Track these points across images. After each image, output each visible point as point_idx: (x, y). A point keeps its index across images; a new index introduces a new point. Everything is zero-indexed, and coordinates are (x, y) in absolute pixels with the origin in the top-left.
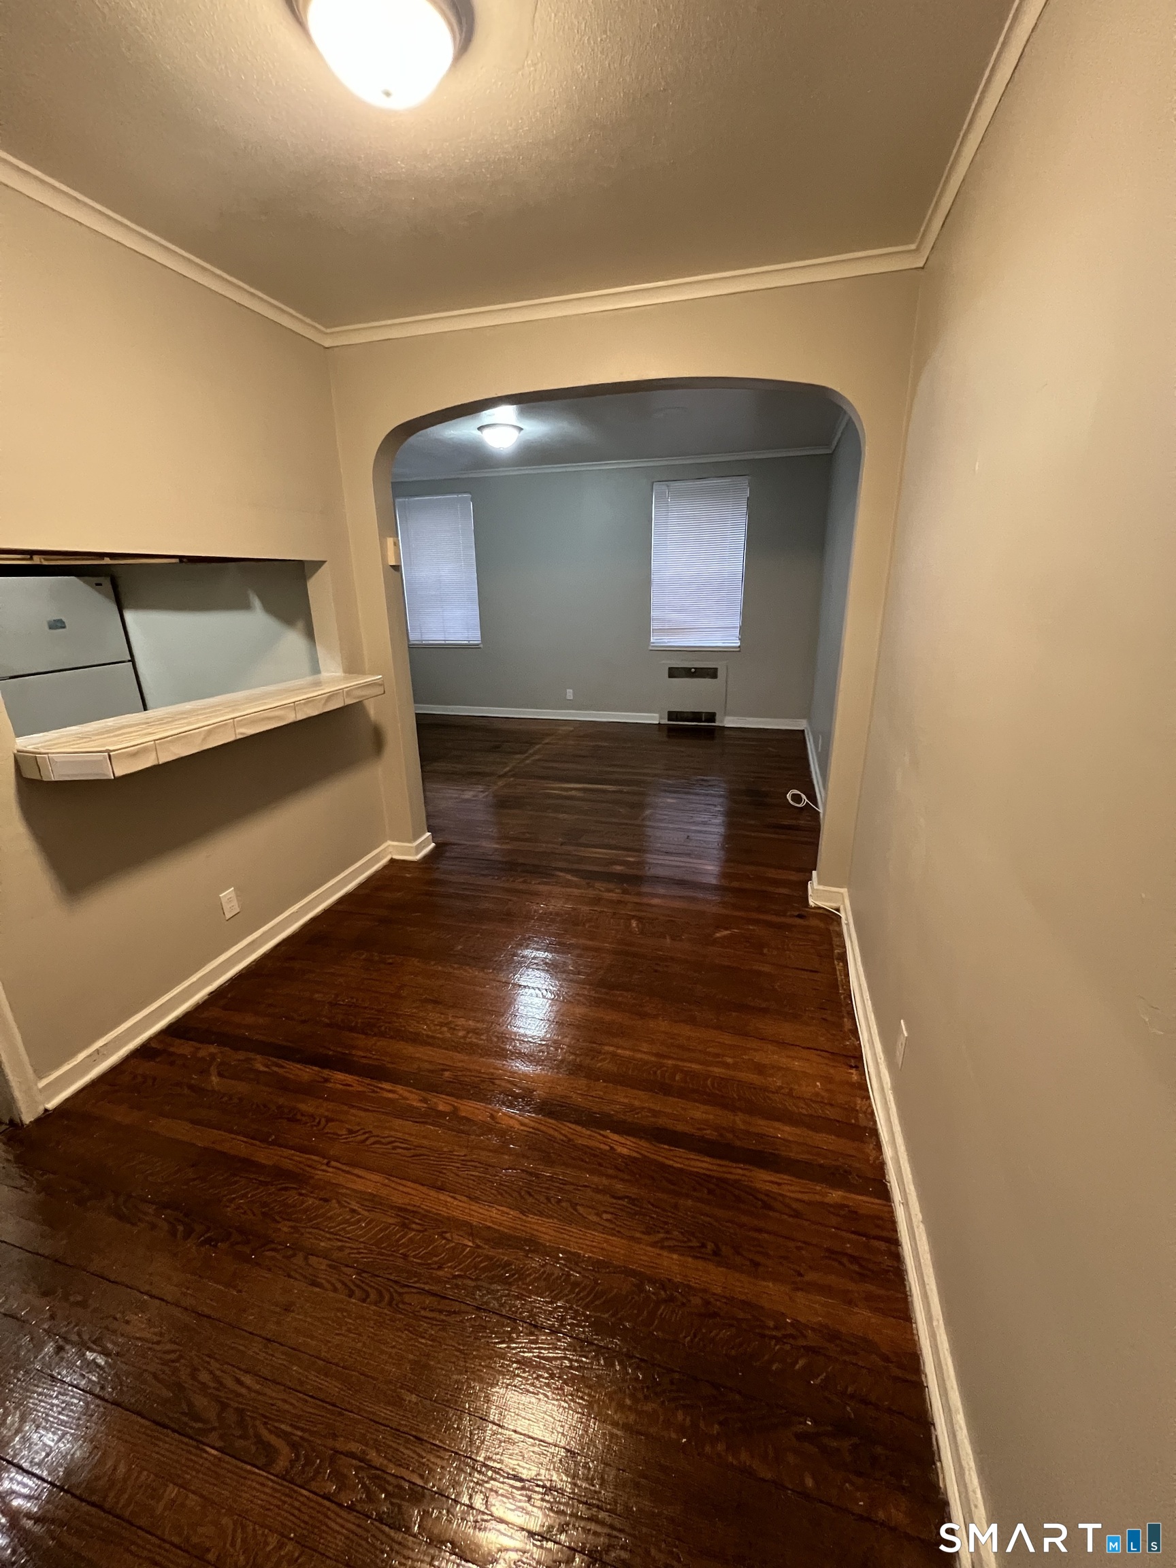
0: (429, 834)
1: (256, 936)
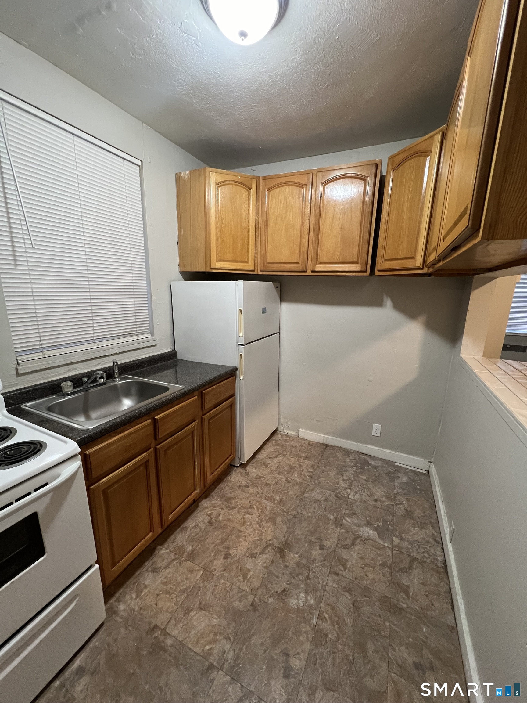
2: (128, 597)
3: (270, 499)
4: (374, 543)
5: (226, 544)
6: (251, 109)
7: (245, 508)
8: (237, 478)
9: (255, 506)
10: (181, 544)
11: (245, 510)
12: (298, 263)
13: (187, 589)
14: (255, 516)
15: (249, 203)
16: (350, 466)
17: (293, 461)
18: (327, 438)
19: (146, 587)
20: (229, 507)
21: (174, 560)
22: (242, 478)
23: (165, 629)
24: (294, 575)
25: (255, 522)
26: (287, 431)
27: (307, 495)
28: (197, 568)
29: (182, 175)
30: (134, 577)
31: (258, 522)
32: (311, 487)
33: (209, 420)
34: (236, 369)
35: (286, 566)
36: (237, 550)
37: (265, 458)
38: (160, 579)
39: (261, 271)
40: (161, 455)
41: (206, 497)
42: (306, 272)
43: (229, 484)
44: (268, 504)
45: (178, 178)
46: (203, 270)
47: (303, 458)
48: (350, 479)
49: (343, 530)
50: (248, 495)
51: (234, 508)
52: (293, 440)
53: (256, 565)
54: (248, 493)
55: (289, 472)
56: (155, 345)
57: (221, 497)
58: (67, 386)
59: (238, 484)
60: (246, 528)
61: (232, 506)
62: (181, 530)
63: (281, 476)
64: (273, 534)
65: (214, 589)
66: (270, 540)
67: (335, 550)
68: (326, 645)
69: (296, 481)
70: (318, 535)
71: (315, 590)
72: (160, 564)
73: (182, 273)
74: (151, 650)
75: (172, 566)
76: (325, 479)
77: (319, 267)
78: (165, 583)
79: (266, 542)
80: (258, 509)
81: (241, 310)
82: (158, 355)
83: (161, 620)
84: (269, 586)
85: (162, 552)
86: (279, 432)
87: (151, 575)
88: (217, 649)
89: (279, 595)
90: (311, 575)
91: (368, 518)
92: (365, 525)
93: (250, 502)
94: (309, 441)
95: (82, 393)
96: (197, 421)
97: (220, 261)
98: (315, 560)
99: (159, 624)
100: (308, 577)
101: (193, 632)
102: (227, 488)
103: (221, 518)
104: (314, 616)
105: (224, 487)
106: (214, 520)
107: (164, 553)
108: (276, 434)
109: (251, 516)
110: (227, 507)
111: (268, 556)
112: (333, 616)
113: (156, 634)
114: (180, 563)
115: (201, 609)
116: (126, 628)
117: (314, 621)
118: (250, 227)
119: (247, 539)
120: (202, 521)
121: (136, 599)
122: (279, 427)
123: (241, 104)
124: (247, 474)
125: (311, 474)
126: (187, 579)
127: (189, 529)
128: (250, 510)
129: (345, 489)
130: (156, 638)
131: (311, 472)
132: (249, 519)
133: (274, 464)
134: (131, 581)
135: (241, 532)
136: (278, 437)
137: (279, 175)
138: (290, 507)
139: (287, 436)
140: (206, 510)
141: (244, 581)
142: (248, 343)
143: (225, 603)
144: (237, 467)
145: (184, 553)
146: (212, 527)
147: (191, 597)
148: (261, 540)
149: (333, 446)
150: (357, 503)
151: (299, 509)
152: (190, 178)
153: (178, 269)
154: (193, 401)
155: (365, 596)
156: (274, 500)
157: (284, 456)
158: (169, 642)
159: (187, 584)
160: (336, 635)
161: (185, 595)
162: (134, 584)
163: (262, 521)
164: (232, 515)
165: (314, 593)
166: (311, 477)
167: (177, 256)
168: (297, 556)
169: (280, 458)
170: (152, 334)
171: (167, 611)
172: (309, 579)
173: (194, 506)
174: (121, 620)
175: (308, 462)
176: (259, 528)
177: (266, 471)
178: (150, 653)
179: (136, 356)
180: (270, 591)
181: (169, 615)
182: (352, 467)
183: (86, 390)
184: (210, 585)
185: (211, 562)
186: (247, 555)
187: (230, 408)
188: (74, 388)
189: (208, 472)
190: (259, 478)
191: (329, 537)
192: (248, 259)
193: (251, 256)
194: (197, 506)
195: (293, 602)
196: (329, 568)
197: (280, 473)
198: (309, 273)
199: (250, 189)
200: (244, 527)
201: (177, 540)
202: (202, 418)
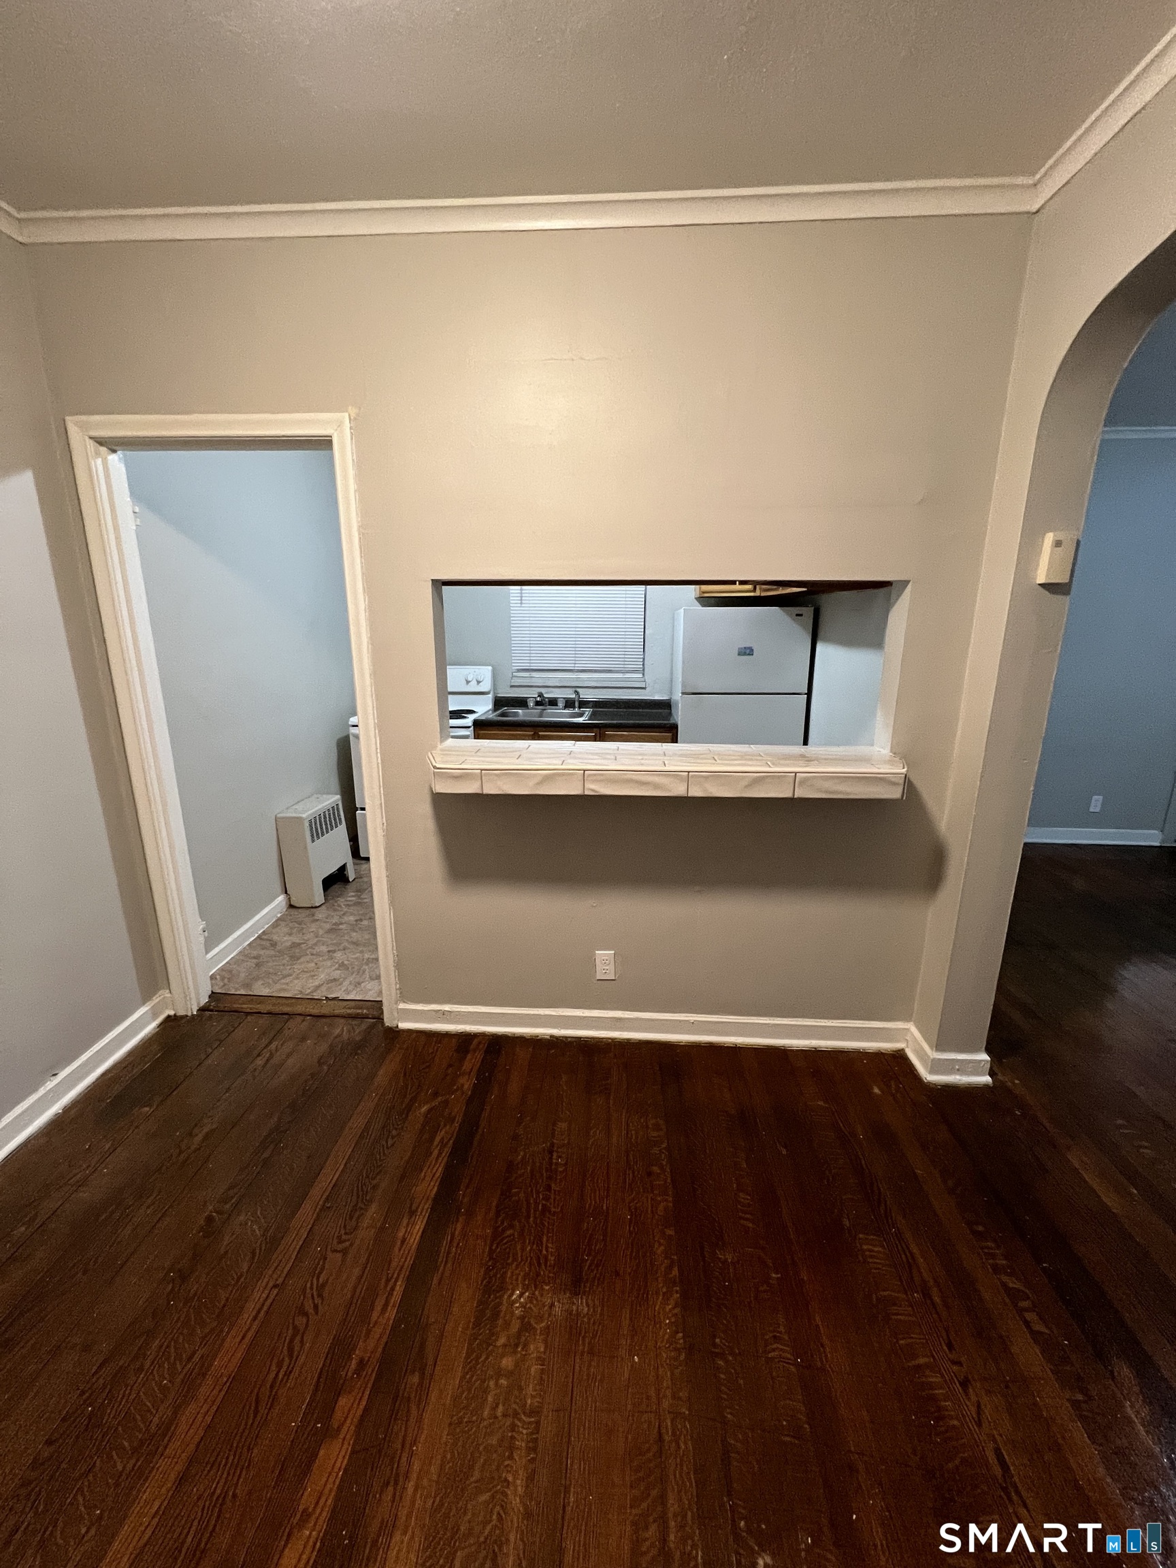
0: (985, 1057)
1: (627, 1016)
56: (644, 688)
170: (643, 674)
188: (535, 705)
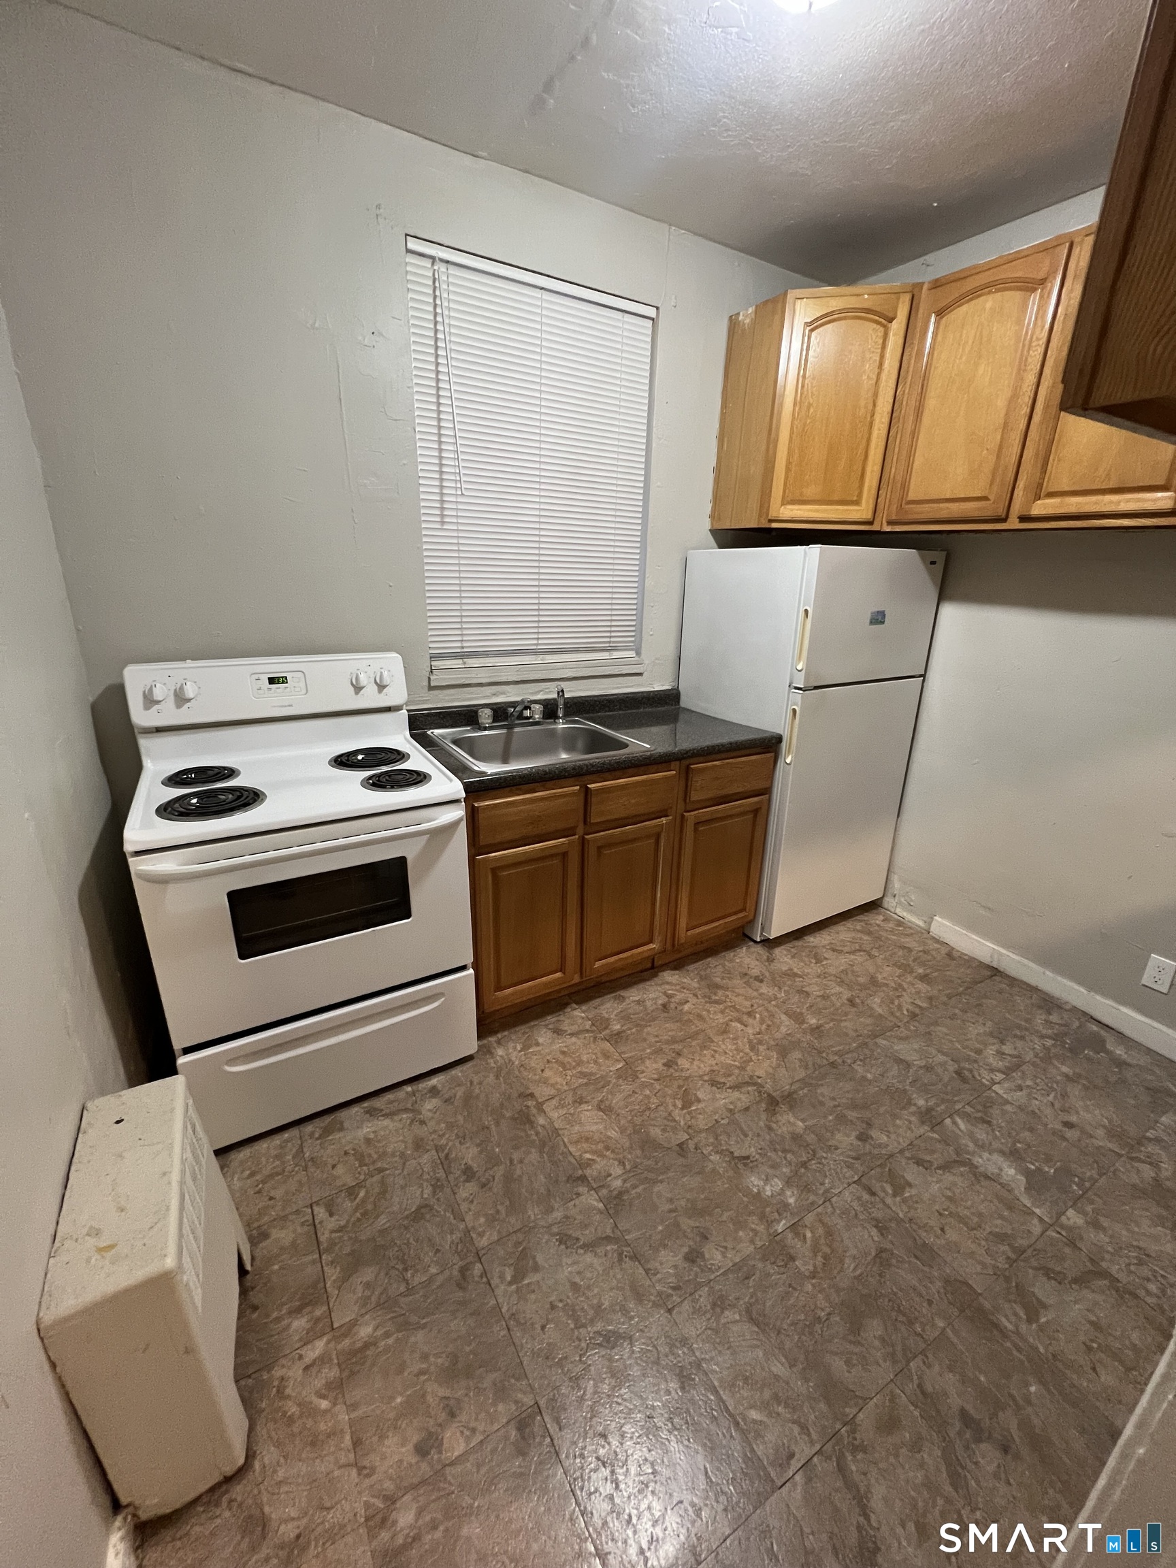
2: (511, 1045)
3: (798, 1018)
4: (1004, 1193)
5: (677, 1047)
6: (892, 124)
7: (738, 1011)
8: (747, 960)
9: (758, 1016)
10: (607, 1016)
11: (735, 1014)
12: (986, 498)
13: (592, 1074)
14: (750, 1031)
15: (882, 356)
16: (1037, 1031)
17: (887, 973)
18: (1001, 954)
19: (538, 1044)
20: (709, 998)
21: (587, 1031)
22: (757, 963)
23: (542, 1104)
24: (778, 1147)
25: (745, 1040)
26: (905, 914)
27: (884, 1042)
28: (616, 1056)
29: (741, 318)
30: (527, 1025)
31: (750, 1042)
32: (903, 1032)
33: (697, 824)
34: (779, 739)
35: (770, 1128)
36: (692, 1063)
37: (824, 947)
38: (559, 1044)
39: (890, 523)
40: (592, 851)
41: (675, 969)
42: (1004, 520)
43: (727, 963)
44: (787, 1023)
45: (733, 323)
46: (753, 524)
47: (915, 974)
48: (1019, 1057)
49: (935, 1136)
50: (755, 994)
51: (716, 1002)
52: (912, 934)
53: (714, 1099)
54: (757, 990)
55: (863, 987)
56: (640, 674)
57: (702, 978)
58: (485, 716)
59: (744, 971)
60: (723, 1040)
61: (714, 998)
62: (615, 998)
63: (841, 989)
64: (771, 1070)
65: (630, 1095)
66: (759, 1077)
67: (891, 1156)
68: (782, 1270)
69: (872, 1009)
70: (867, 1114)
71: (807, 1188)
72: (566, 1026)
73: (715, 533)
74: (516, 1116)
75: (582, 1036)
76: (947, 1032)
77: (1039, 508)
78: (563, 1053)
79: (751, 1077)
80: (762, 1021)
81: (806, 611)
82: (643, 692)
83: (542, 1092)
84: (723, 1138)
85: (576, 1013)
86: (883, 910)
87: (549, 1034)
88: (600, 1165)
89: (734, 1158)
90: (813, 1165)
91: (1019, 1145)
92: (1002, 1152)
93: (752, 1006)
94: (953, 949)
95: (504, 731)
96: (670, 818)
97: (793, 502)
98: (837, 1148)
99: (537, 1094)
100: (804, 1165)
101: (577, 1128)
102: (720, 969)
103: (686, 1007)
104: (784, 1222)
105: (716, 967)
106: (672, 1006)
107: (577, 1016)
108: (875, 911)
109: (743, 1027)
110: (705, 997)
111: (743, 1097)
112: (822, 1241)
113: (529, 1103)
114: (595, 1038)
115: (600, 1109)
116: (497, 1077)
117: (780, 1227)
118: (877, 417)
119: (717, 1056)
120: (653, 999)
121: (520, 1051)
122: (886, 899)
123: (865, 120)
124: (770, 960)
125: (917, 1011)
126: (596, 1062)
127: (627, 1001)
128: (745, 1018)
129: (992, 1070)
130: (528, 1107)
131: (920, 1007)
132: (737, 1031)
133: (837, 963)
134: (523, 1028)
135: (713, 1042)
136: (876, 919)
137: (975, 267)
138: (832, 1046)
139: (900, 923)
140: (667, 987)
141: (682, 1109)
142: (816, 688)
143: (638, 1120)
144: (755, 942)
145: (606, 1028)
146: (666, 1015)
147: (591, 1087)
148: (742, 1068)
149: (1014, 979)
150: (1008, 1108)
151: (849, 1058)
152: (754, 322)
153: (707, 524)
154: (666, 778)
155: (916, 1257)
156: (803, 1022)
157: (871, 956)
158: (541, 1120)
159: (592, 1068)
160: (811, 1268)
161: (585, 1081)
162: (524, 1033)
163: (760, 1042)
164: (709, 1011)
165: (802, 1191)
166: (913, 1016)
167: (710, 496)
168: (801, 1124)
169: (859, 958)
170: (638, 653)
171: (552, 1085)
172: (806, 1168)
173: (647, 971)
174: (493, 1065)
175: (921, 986)
176: (748, 1050)
177: (814, 969)
178: (513, 1119)
179: (604, 689)
180: (721, 1145)
181: (553, 1092)
182: (1043, 1037)
183: (510, 727)
184: (626, 1088)
185: (642, 1059)
186: (706, 1078)
187: (751, 816)
188: (493, 722)
189: (683, 922)
190: (791, 974)
191: (891, 1129)
192: (860, 495)
193: (870, 487)
194: (656, 975)
195: (754, 1181)
196: (860, 1174)
197: (841, 983)
198: (1013, 523)
199: (891, 320)
200: (721, 1038)
201: (602, 1007)
202: (683, 816)
